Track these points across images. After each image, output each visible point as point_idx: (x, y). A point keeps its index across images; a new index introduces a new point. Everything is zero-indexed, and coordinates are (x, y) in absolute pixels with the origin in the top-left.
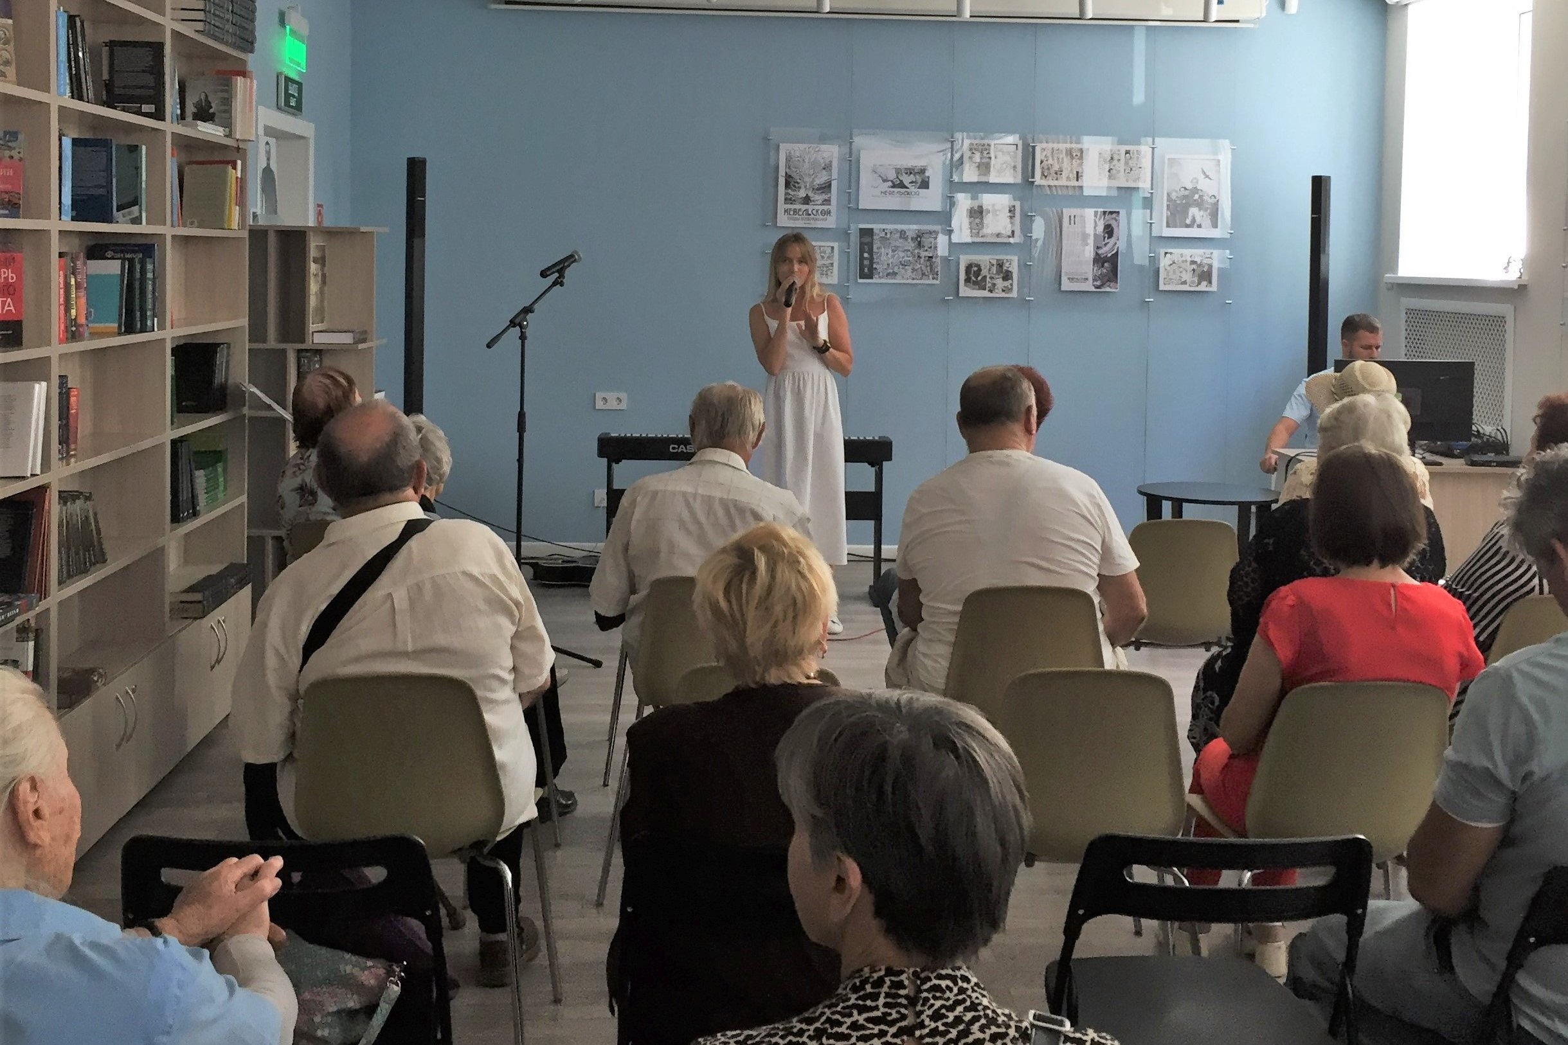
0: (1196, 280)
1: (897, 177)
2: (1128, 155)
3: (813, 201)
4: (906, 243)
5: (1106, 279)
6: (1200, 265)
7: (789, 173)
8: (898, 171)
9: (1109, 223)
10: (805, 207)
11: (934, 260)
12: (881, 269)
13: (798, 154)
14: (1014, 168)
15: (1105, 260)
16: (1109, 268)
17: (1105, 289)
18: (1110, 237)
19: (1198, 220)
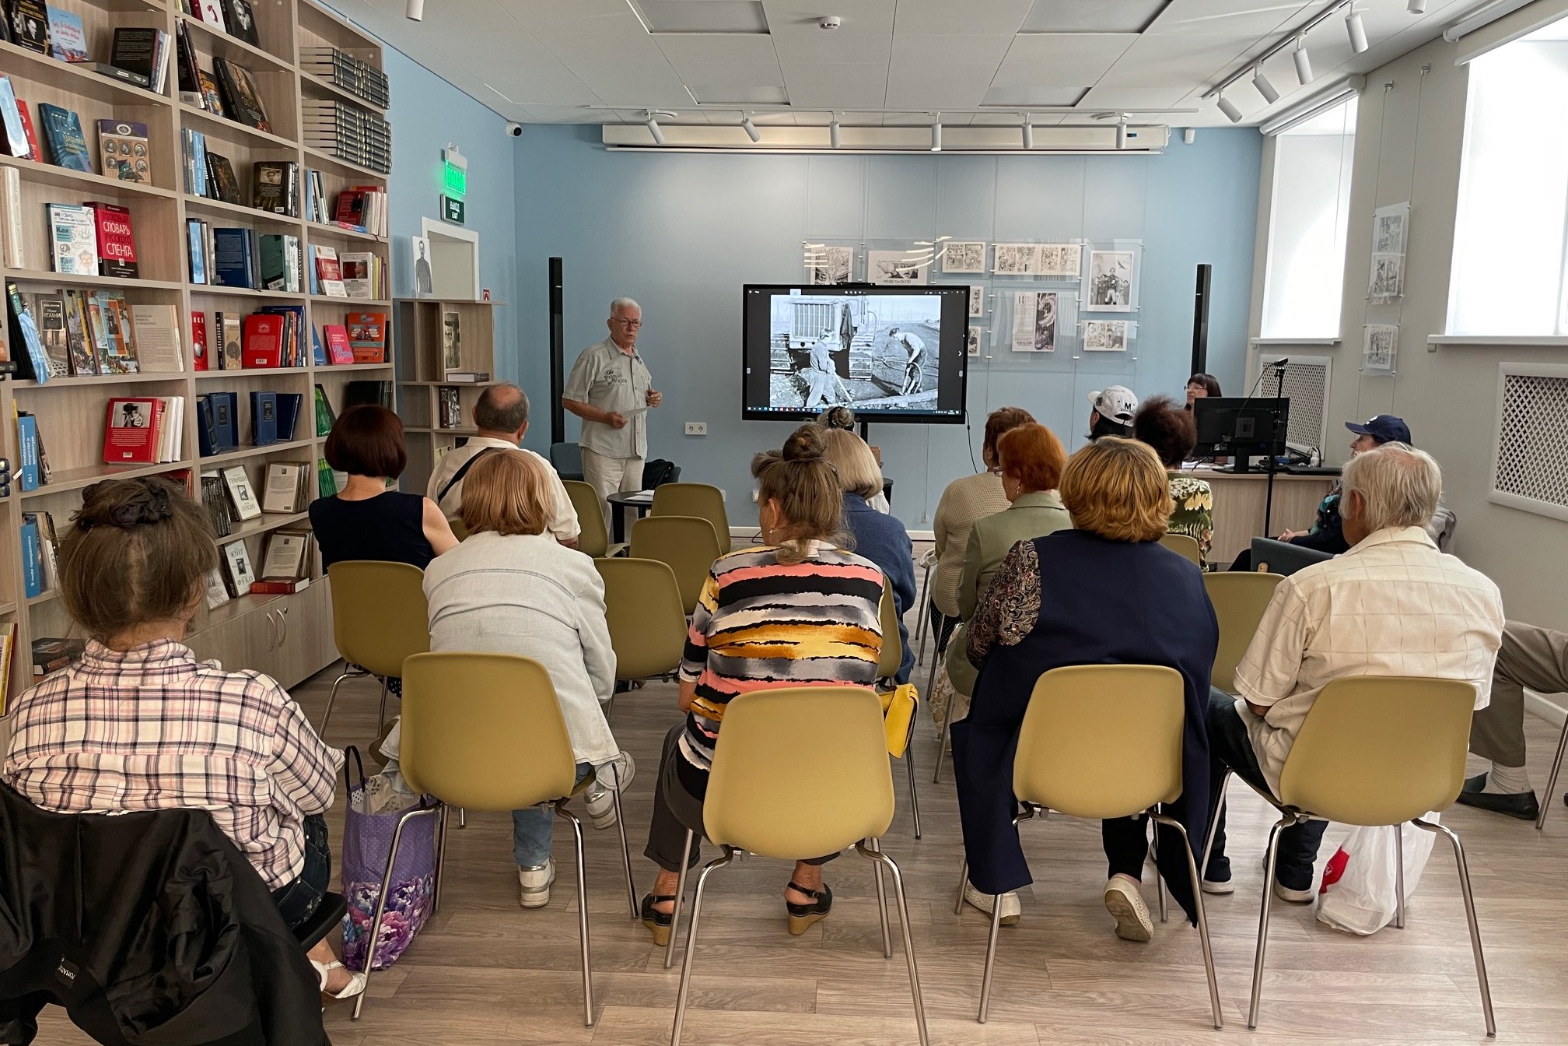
0: (1111, 343)
1: (895, 270)
2: (1063, 252)
6: (1114, 332)
8: (896, 265)
13: (824, 254)
14: (979, 262)
15: (1045, 328)
16: (1047, 335)
17: (1045, 350)
18: (1049, 311)
19: (1114, 298)
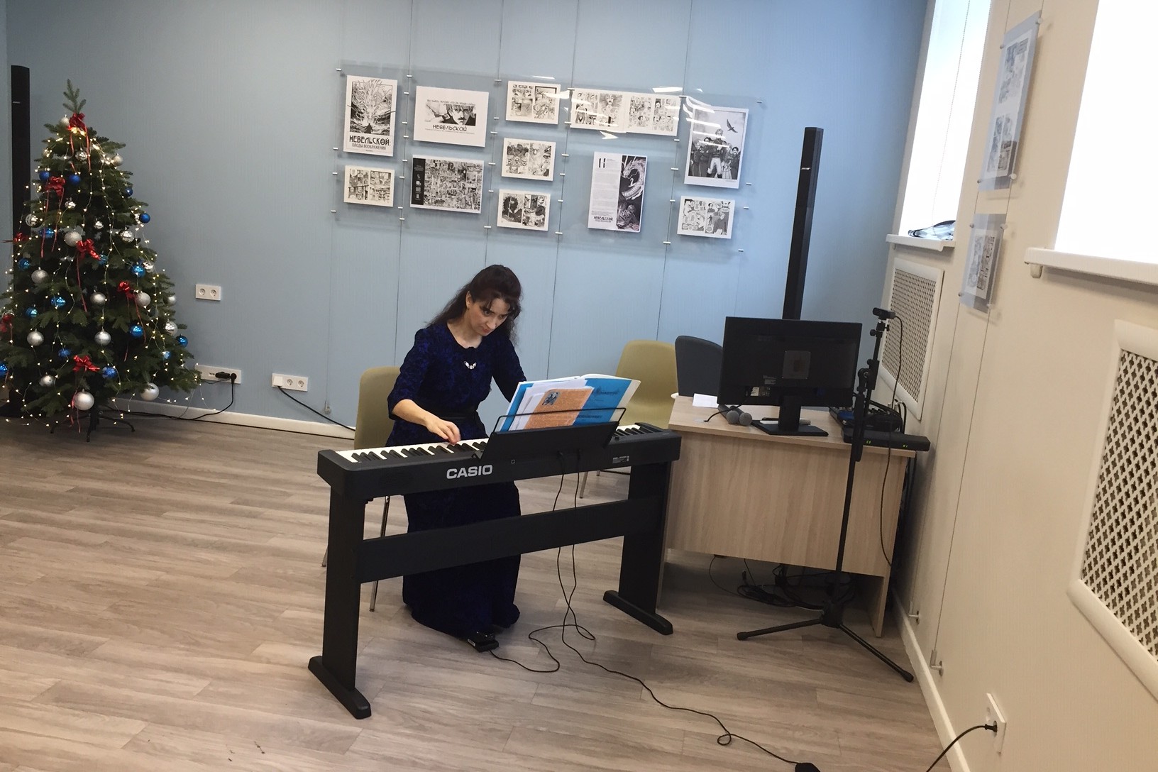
0: (712, 226)
1: (448, 113)
2: (657, 104)
3: (375, 130)
4: (454, 174)
5: (629, 219)
6: (716, 214)
7: (355, 103)
8: (449, 107)
9: (635, 168)
10: (367, 136)
11: (477, 191)
12: (431, 197)
13: (362, 86)
14: (552, 110)
15: (630, 202)
16: (632, 210)
17: (628, 230)
18: (636, 181)
19: (719, 170)
